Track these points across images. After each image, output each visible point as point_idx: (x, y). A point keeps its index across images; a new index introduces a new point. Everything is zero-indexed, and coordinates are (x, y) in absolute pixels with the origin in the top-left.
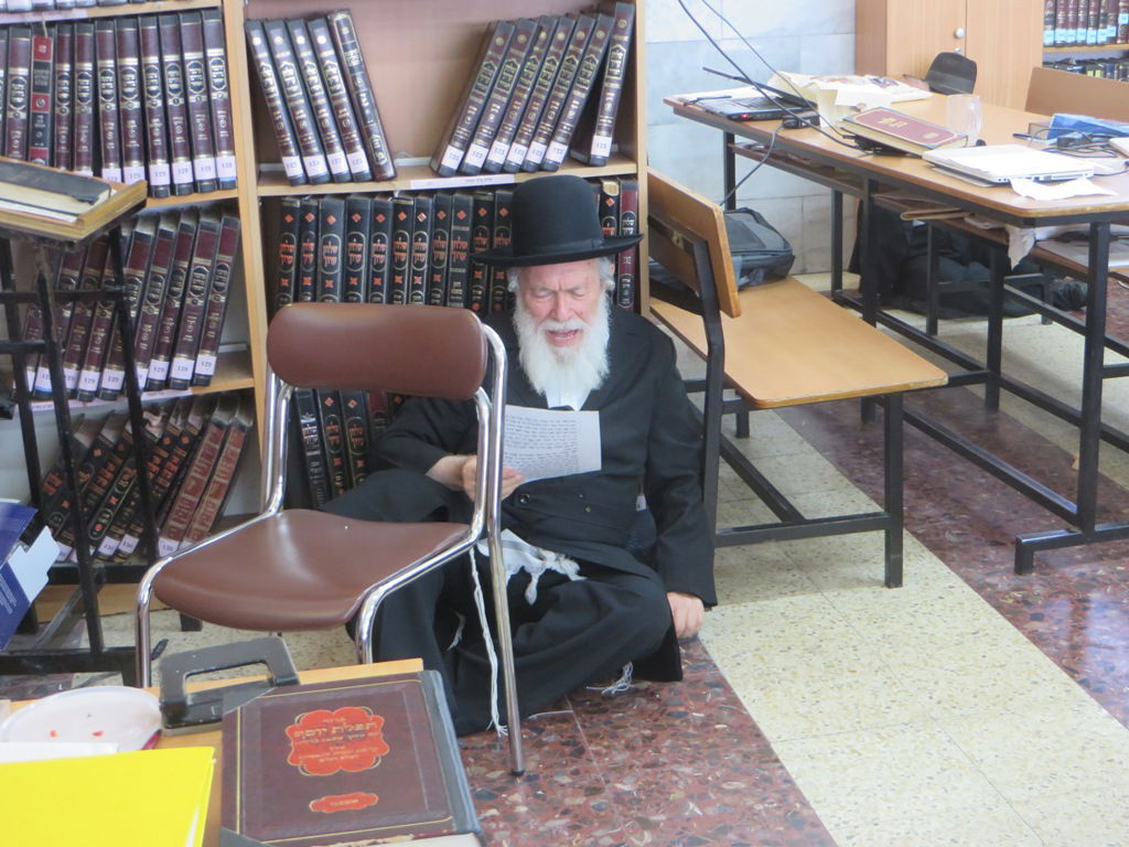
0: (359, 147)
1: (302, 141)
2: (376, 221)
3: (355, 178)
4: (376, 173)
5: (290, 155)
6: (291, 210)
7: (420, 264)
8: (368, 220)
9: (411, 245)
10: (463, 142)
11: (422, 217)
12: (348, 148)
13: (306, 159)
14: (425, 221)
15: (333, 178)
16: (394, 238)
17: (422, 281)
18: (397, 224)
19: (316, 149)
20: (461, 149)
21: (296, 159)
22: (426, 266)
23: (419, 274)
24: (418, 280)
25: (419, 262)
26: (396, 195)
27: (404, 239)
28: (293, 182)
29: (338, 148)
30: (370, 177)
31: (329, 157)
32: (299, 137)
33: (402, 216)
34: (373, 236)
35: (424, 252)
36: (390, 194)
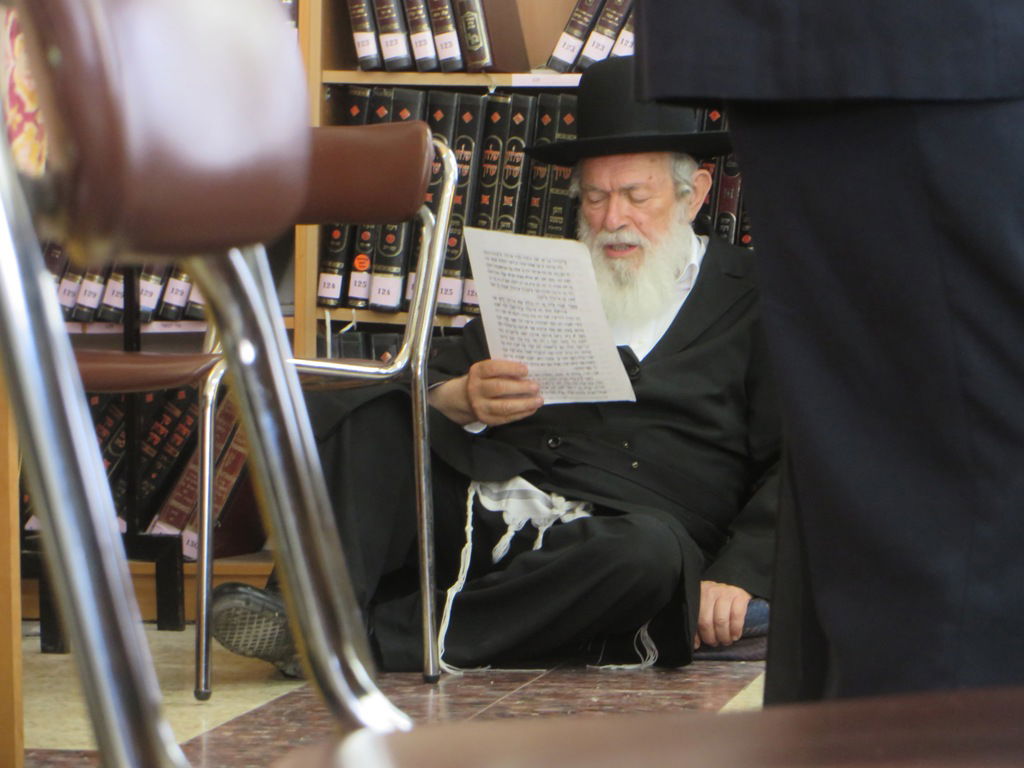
0: (451, 27)
1: (380, 15)
2: (461, 121)
3: (443, 66)
4: (469, 61)
5: (364, 30)
6: (360, 101)
7: (512, 180)
8: (453, 118)
9: (503, 155)
10: (583, 29)
11: (519, 118)
12: (437, 27)
13: (384, 38)
14: (522, 124)
15: (415, 65)
16: (485, 144)
17: (514, 202)
18: (489, 127)
19: (396, 26)
20: (580, 38)
21: (370, 36)
22: (519, 183)
23: (511, 193)
24: (508, 201)
25: (511, 177)
26: (492, 91)
27: (496, 148)
28: (366, 66)
29: (425, 26)
30: (460, 66)
31: (413, 37)
32: (377, 9)
33: (496, 117)
34: (457, 141)
35: (518, 164)
36: (484, 90)
